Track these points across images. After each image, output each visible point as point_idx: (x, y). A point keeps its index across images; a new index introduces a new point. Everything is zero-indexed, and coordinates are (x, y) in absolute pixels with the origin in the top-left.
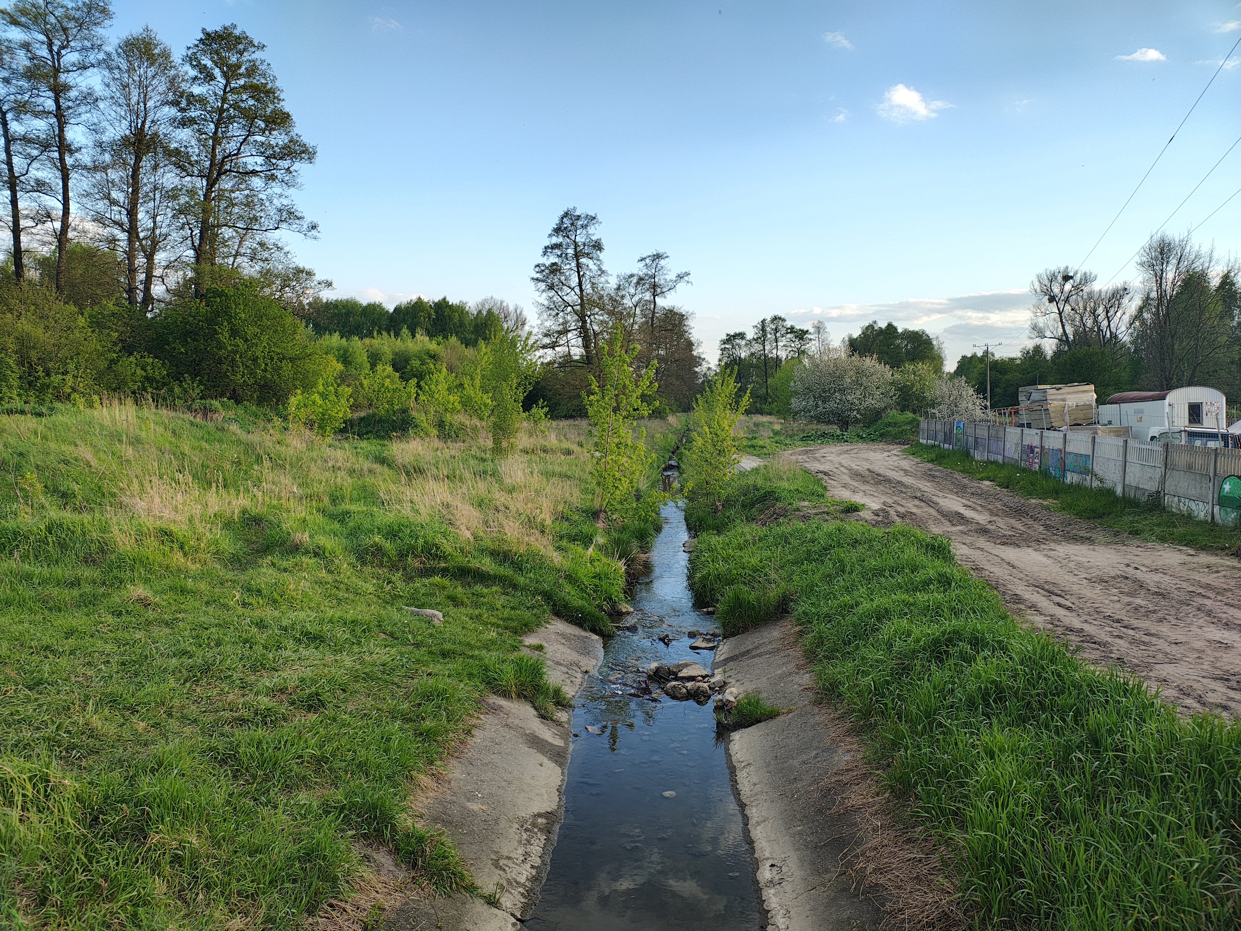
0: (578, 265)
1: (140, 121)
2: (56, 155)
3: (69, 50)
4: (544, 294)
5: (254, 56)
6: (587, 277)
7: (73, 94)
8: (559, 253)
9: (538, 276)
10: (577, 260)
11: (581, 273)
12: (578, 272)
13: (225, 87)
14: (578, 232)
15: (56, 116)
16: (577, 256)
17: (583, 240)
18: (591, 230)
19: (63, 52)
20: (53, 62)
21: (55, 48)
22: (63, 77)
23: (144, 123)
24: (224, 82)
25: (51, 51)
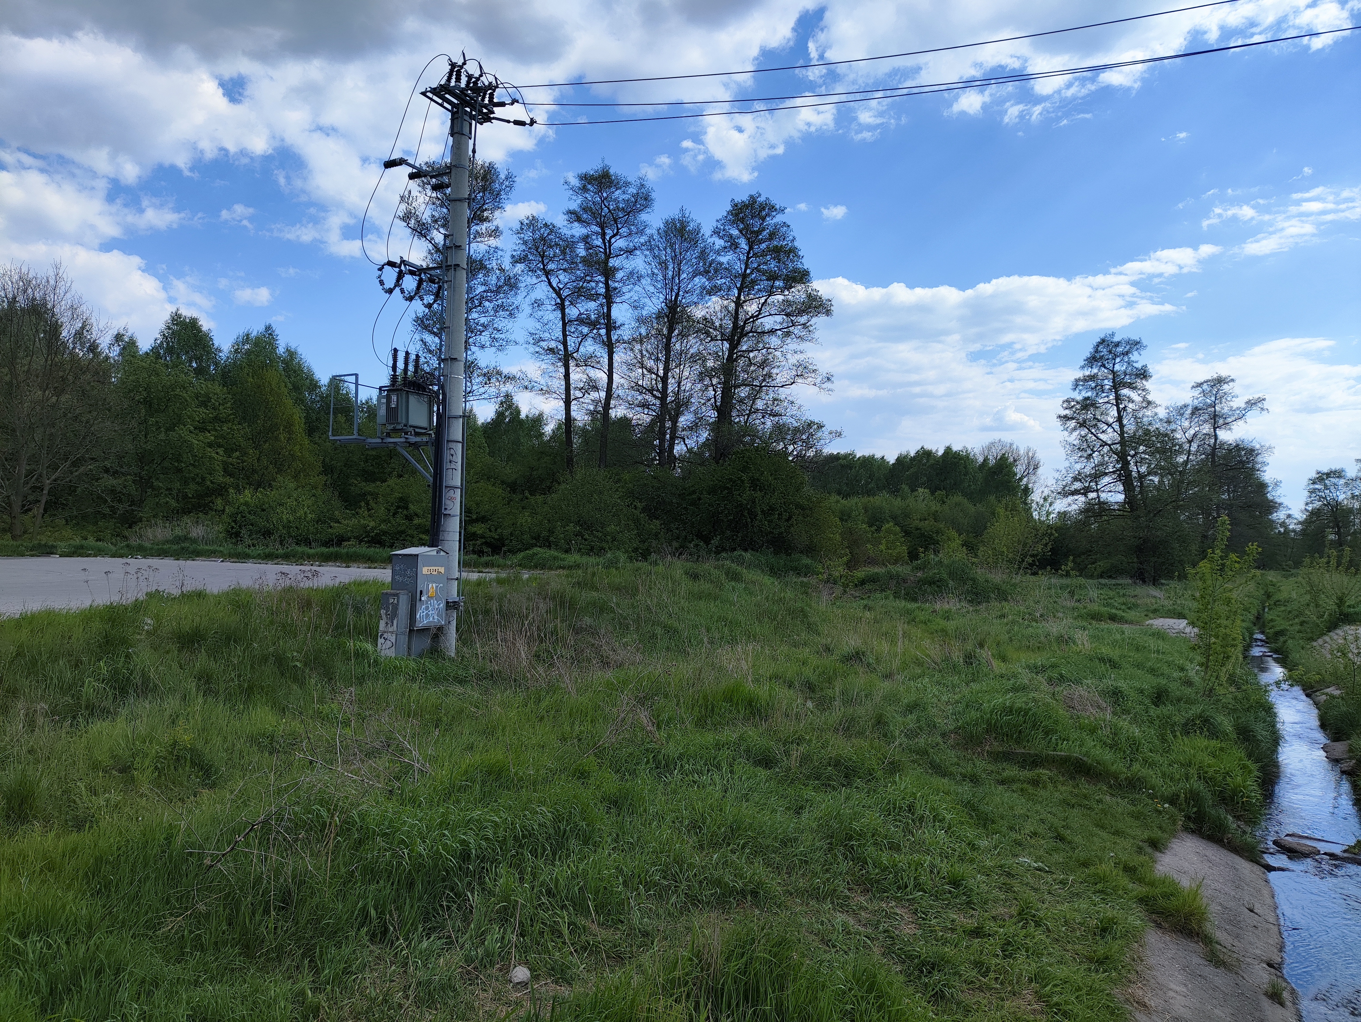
0: (1118, 398)
1: (674, 294)
2: (603, 332)
3: (618, 237)
4: (1076, 434)
5: (775, 220)
6: (1129, 410)
7: (619, 275)
8: (1093, 385)
9: (1067, 412)
10: (1116, 393)
11: (1121, 406)
12: (1117, 405)
13: (748, 253)
14: (1118, 360)
15: (605, 298)
16: (1117, 386)
17: (1124, 369)
18: (1134, 356)
19: (613, 240)
20: (605, 249)
21: (608, 238)
22: (613, 262)
23: (677, 295)
24: (747, 248)
25: (604, 240)
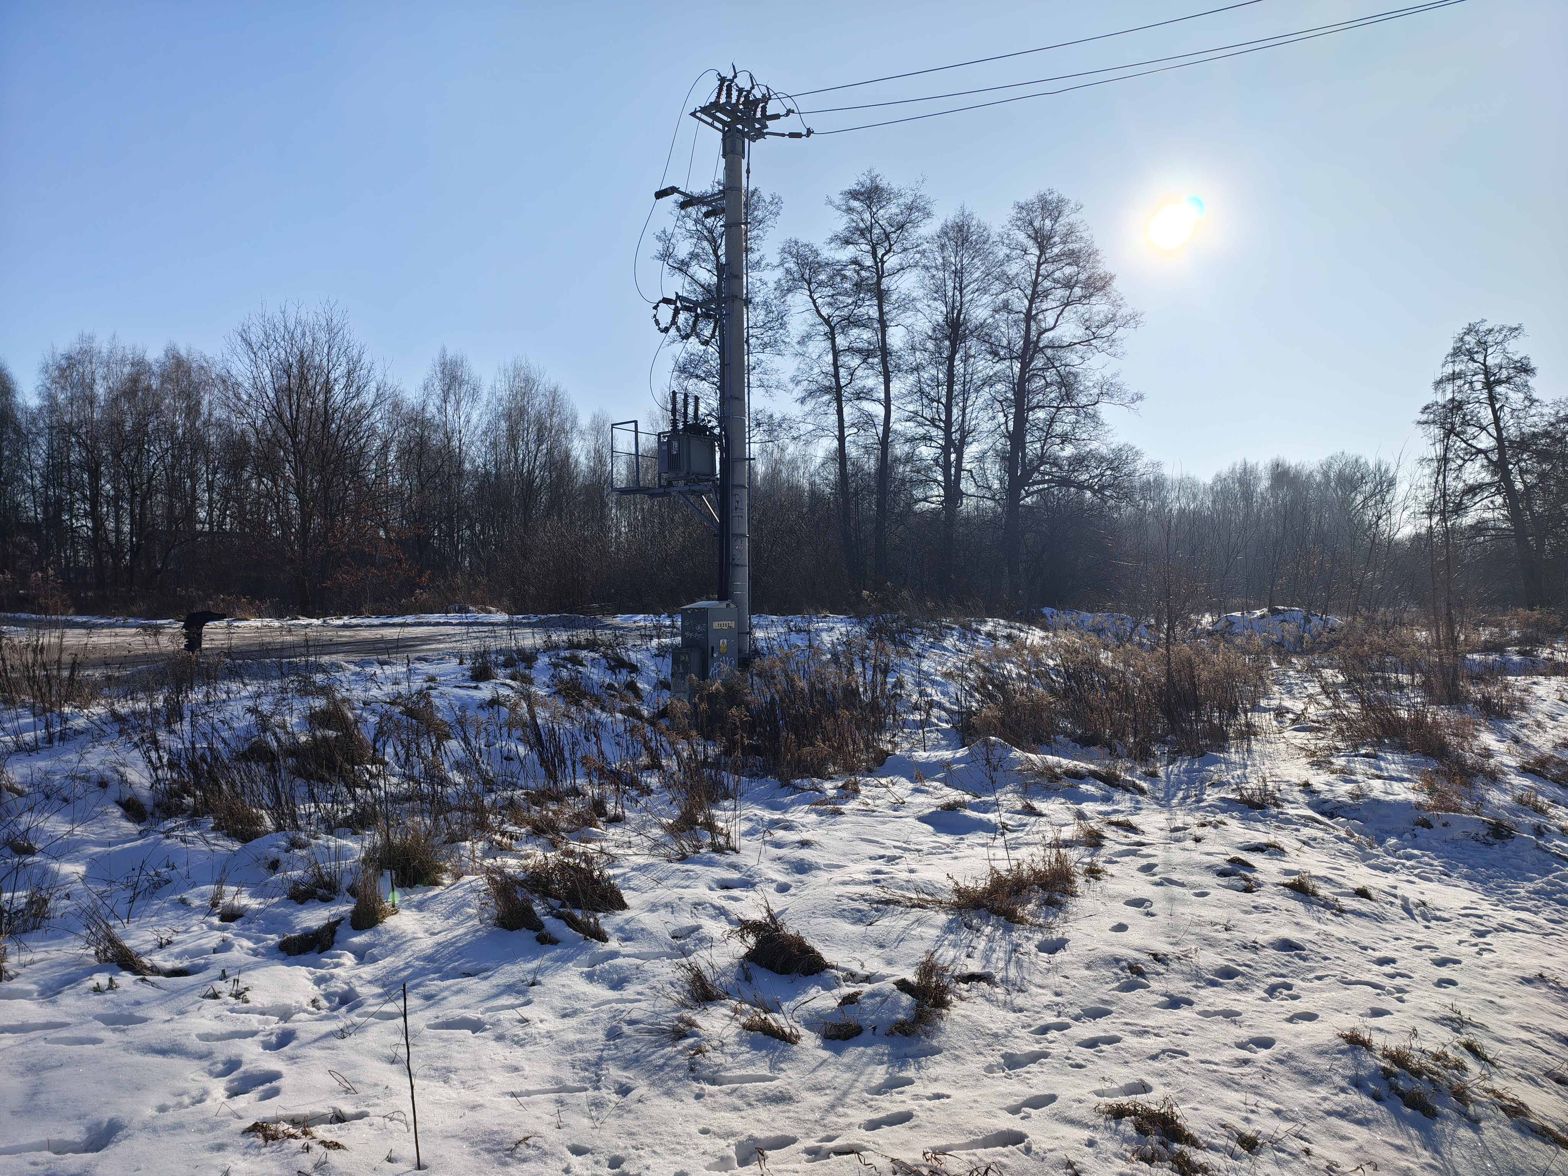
0: (1492, 397)
2: (879, 360)
3: (890, 255)
5: (1069, 220)
6: (1508, 411)
7: (893, 297)
9: (1429, 418)
10: (1490, 390)
12: (1492, 406)
13: (1039, 258)
14: (1490, 351)
16: (1490, 383)
17: (1497, 361)
18: (1511, 346)
24: (1037, 253)
25: (876, 259)
